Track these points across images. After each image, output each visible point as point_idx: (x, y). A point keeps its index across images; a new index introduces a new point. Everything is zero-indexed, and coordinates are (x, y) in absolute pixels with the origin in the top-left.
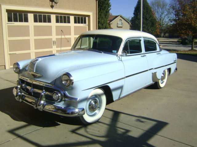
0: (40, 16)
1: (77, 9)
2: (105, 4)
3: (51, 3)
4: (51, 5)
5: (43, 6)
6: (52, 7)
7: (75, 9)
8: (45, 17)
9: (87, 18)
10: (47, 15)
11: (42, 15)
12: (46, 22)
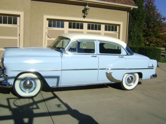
0: (74, 24)
1: (108, 19)
2: (138, 15)
3: (83, 14)
4: (83, 15)
5: (76, 16)
6: (84, 17)
7: (105, 19)
8: (78, 24)
9: (118, 27)
10: (80, 23)
11: (75, 23)
12: (79, 28)
